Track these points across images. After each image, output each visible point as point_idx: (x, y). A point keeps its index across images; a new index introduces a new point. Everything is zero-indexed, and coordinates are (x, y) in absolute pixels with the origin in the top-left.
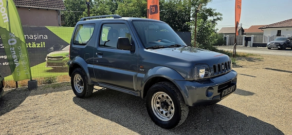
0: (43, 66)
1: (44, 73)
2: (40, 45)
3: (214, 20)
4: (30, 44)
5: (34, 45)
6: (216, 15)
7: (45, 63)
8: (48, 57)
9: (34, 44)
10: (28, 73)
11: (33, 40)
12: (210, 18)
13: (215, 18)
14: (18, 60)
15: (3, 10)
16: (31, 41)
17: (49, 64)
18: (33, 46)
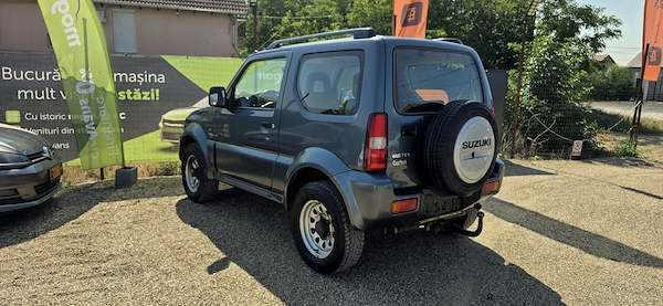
0: (154, 139)
1: (155, 155)
2: (150, 96)
3: (598, 36)
4: (129, 92)
5: (138, 96)
6: (603, 23)
7: (158, 133)
8: (165, 121)
9: (137, 91)
10: (118, 153)
11: (136, 85)
12: (585, 32)
13: (601, 30)
14: (96, 126)
15: (68, 21)
16: (132, 86)
17: (166, 136)
18: (135, 97)
